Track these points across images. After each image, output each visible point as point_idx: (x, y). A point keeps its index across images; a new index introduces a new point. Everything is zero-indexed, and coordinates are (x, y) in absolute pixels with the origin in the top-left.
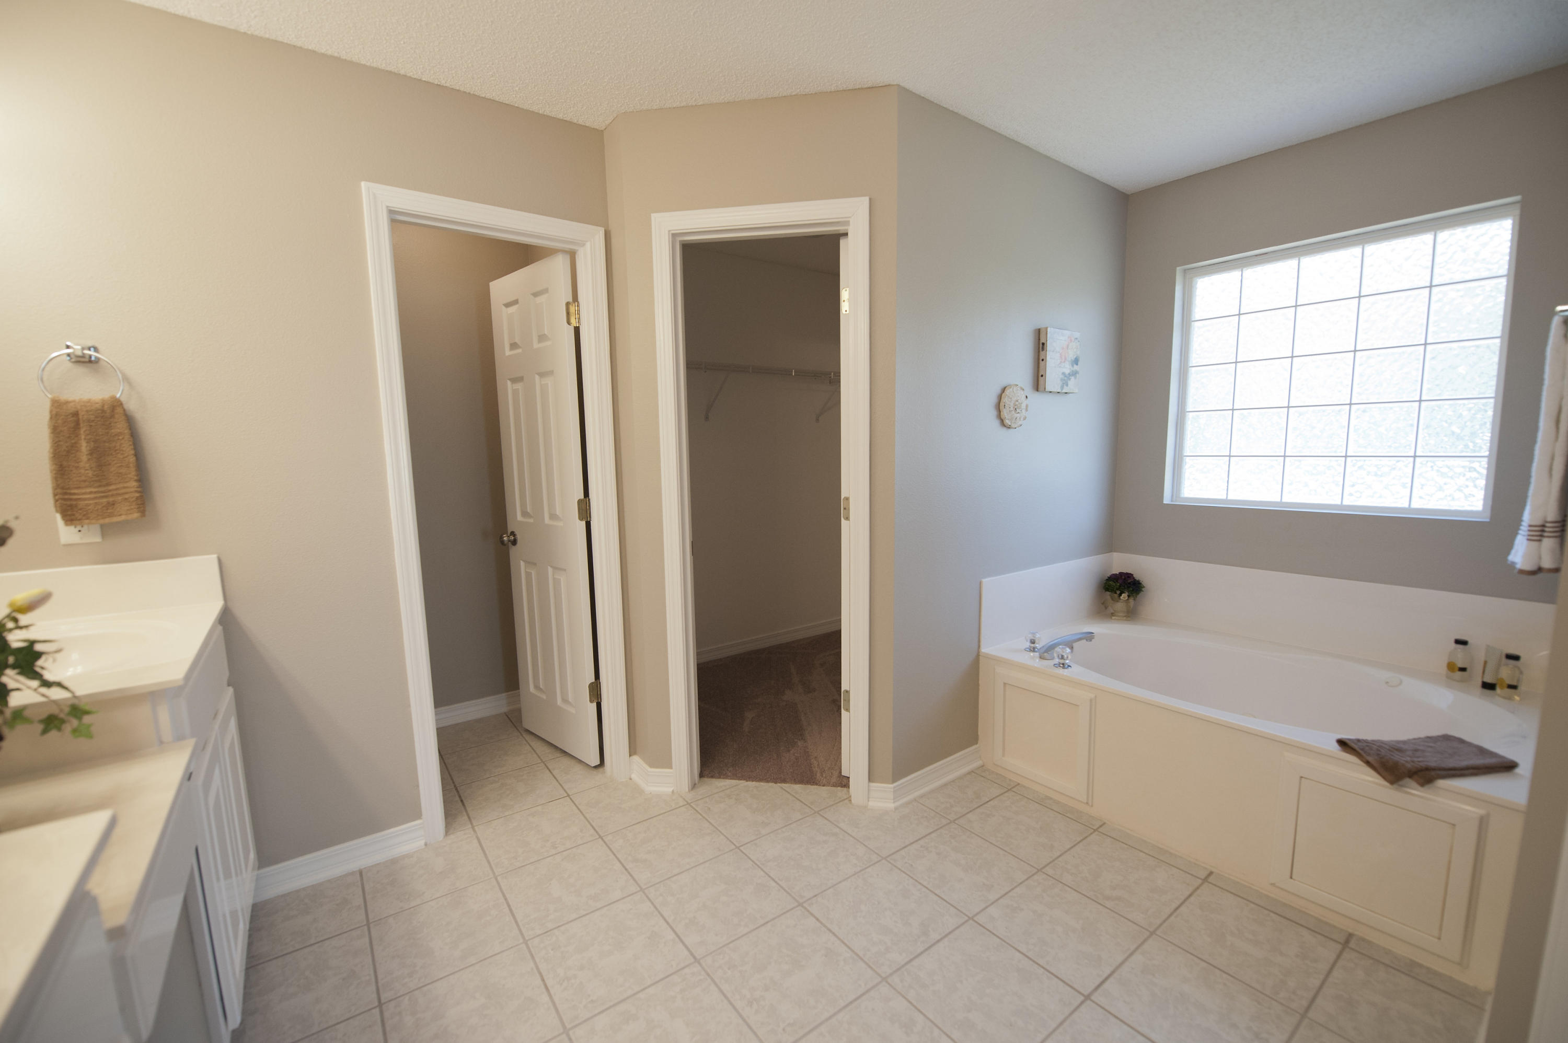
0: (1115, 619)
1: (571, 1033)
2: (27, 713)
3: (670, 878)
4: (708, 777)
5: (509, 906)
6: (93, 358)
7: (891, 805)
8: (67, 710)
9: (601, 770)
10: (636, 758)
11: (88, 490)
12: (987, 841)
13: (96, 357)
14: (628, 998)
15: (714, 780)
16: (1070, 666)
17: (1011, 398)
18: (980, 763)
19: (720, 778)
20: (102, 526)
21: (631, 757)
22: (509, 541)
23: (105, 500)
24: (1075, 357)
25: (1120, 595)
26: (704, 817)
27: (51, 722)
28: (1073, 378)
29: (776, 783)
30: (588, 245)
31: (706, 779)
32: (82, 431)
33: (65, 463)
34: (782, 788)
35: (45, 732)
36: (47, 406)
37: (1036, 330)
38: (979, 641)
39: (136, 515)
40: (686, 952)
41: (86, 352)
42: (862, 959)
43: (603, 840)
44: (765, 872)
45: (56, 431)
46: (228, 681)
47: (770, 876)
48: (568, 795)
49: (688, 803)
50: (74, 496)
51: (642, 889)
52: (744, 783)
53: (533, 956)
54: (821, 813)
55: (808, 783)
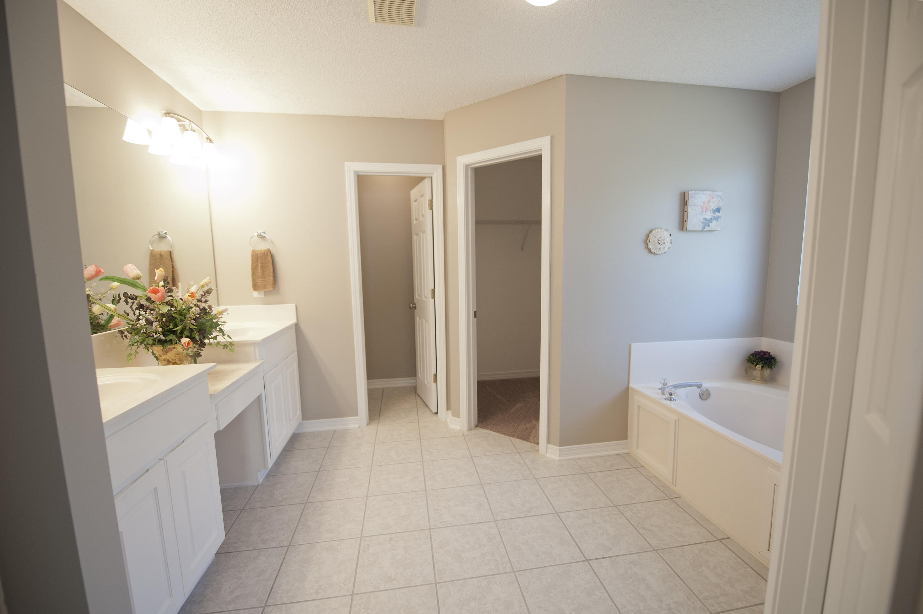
0: (753, 382)
1: (368, 497)
2: (220, 343)
3: (436, 460)
5: (374, 454)
6: (263, 236)
7: (557, 458)
8: (229, 343)
9: (437, 415)
10: (449, 412)
11: (260, 280)
12: (597, 485)
13: (264, 236)
15: (481, 428)
16: (675, 400)
17: (655, 236)
18: (627, 451)
19: (484, 428)
20: (264, 292)
21: (448, 411)
22: (413, 307)
23: (264, 283)
24: (717, 207)
25: (756, 365)
26: (466, 443)
27: (225, 346)
28: (714, 222)
29: (509, 436)
30: (435, 173)
31: (478, 428)
32: (259, 261)
33: (254, 271)
34: (510, 439)
35: (223, 348)
36: (251, 251)
37: (681, 194)
38: (629, 380)
39: (272, 289)
40: (424, 487)
41: (261, 234)
42: (491, 511)
43: (420, 441)
44: (476, 469)
45: (252, 260)
46: (296, 350)
47: (477, 471)
48: (418, 422)
49: (464, 436)
50: (256, 282)
51: (423, 461)
52: (494, 433)
53: (371, 471)
54: (520, 453)
55: (524, 439)
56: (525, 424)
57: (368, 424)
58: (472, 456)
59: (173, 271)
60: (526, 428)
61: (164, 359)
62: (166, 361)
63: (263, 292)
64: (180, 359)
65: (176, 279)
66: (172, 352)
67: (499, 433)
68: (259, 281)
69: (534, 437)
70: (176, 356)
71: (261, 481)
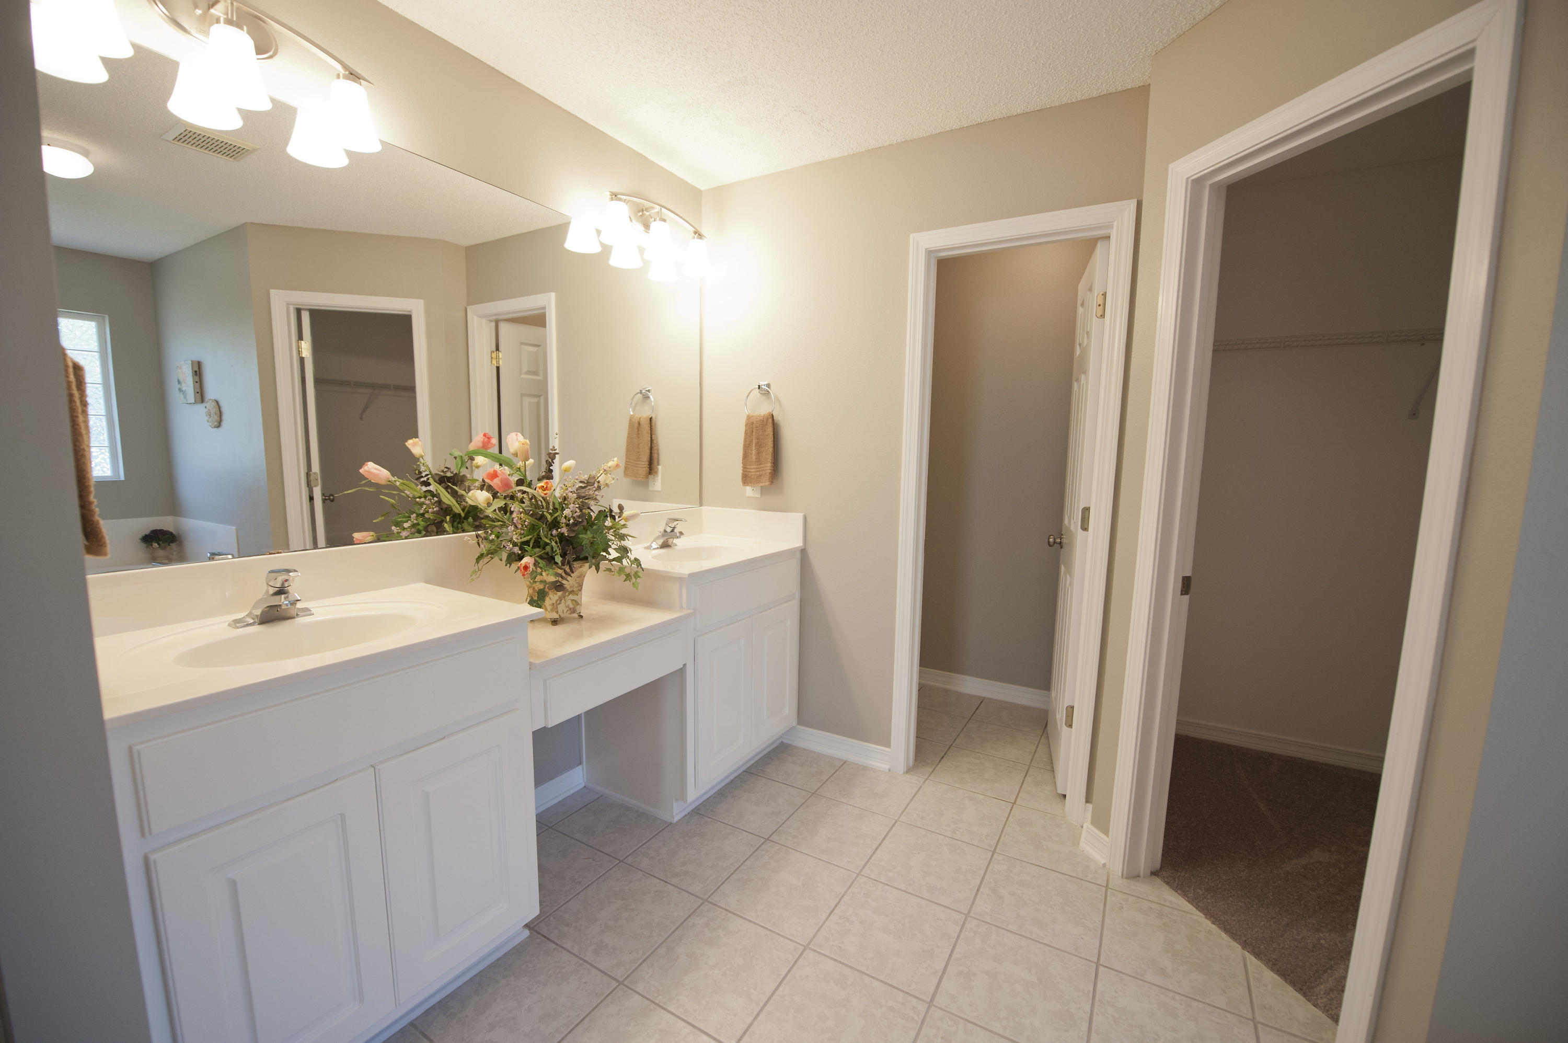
3: (999, 927)
4: (1163, 879)
5: (880, 844)
6: (766, 390)
9: (1063, 802)
10: (1088, 810)
11: (754, 466)
13: (768, 390)
14: (858, 970)
15: (1168, 888)
19: (1176, 890)
20: (761, 488)
21: (1085, 807)
22: (1055, 542)
23: (758, 473)
26: (1104, 913)
27: (628, 576)
29: (1244, 948)
30: (1115, 224)
31: (1158, 881)
33: (747, 451)
34: (1243, 958)
36: (746, 417)
39: (768, 483)
40: (932, 990)
41: (764, 387)
43: (992, 856)
44: (1092, 1011)
45: (746, 434)
46: (797, 596)
47: (1091, 1018)
48: (1014, 803)
49: (1107, 886)
50: (748, 470)
51: (967, 915)
52: (1199, 916)
53: (850, 887)
54: (1259, 1026)
55: (1293, 983)
56: (1317, 930)
57: (908, 771)
58: (1094, 965)
59: (651, 448)
60: (1314, 946)
63: (759, 489)
65: (655, 461)
67: (1213, 923)
68: (752, 469)
69: (1331, 990)
71: (676, 819)
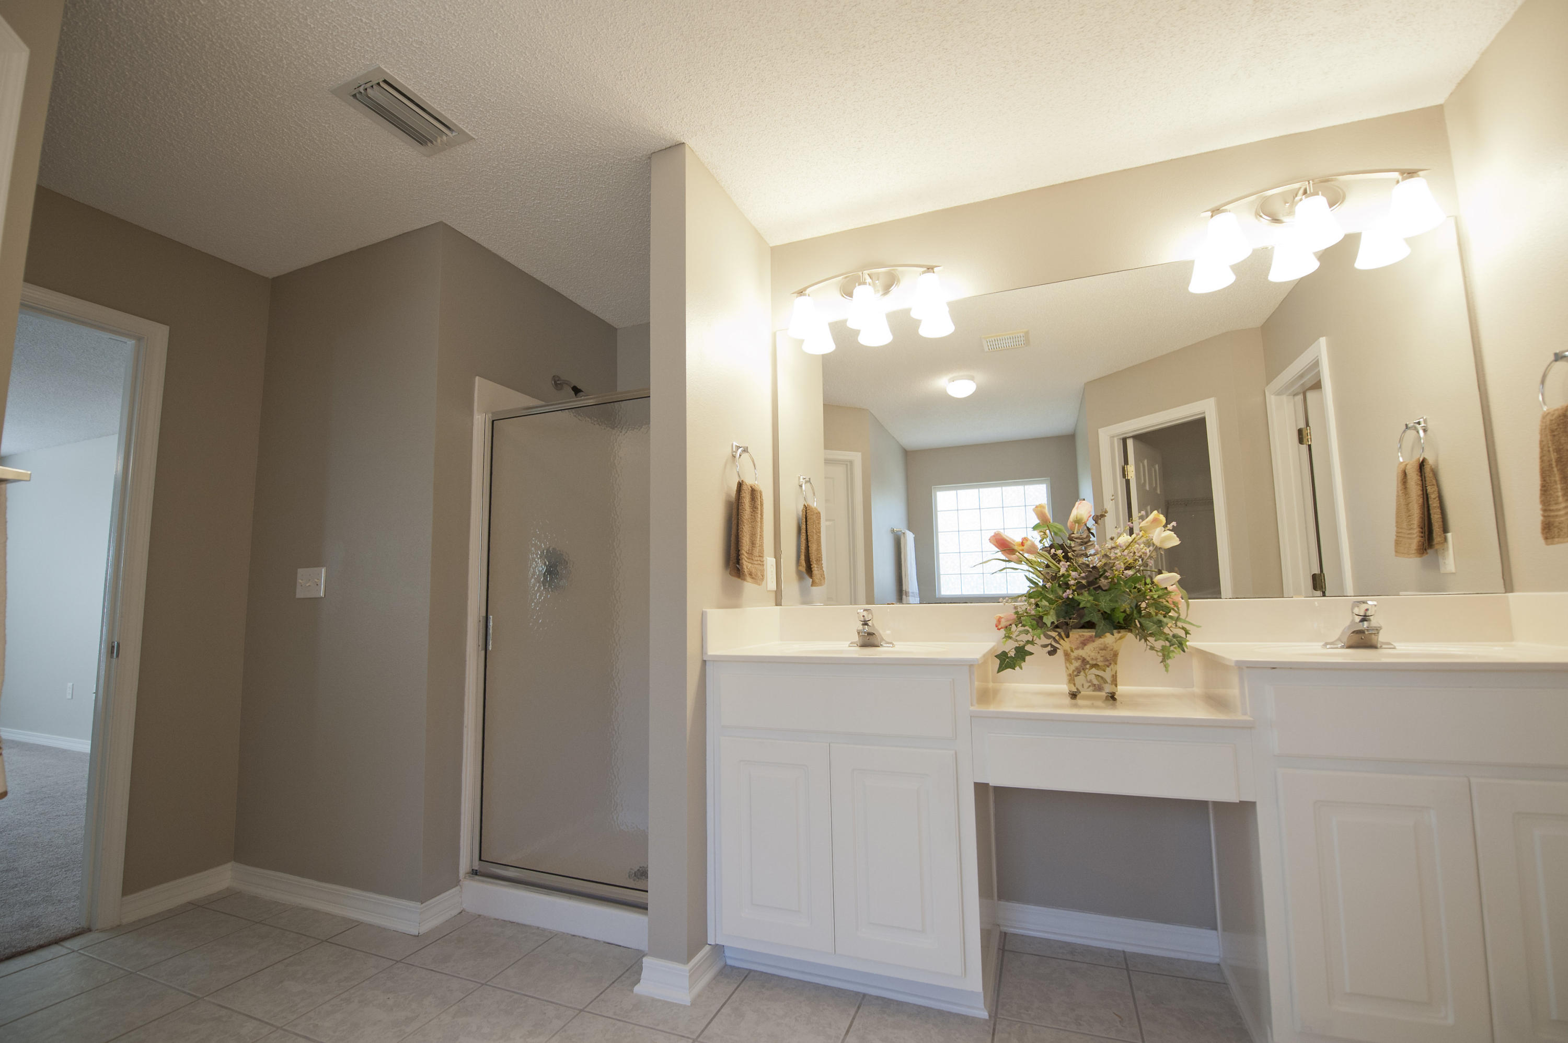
45: (1542, 447)
50: (1552, 514)
61: (1076, 656)
62: (1080, 661)
64: (1106, 658)
66: (1094, 644)
68: (1559, 511)
70: (1099, 653)
